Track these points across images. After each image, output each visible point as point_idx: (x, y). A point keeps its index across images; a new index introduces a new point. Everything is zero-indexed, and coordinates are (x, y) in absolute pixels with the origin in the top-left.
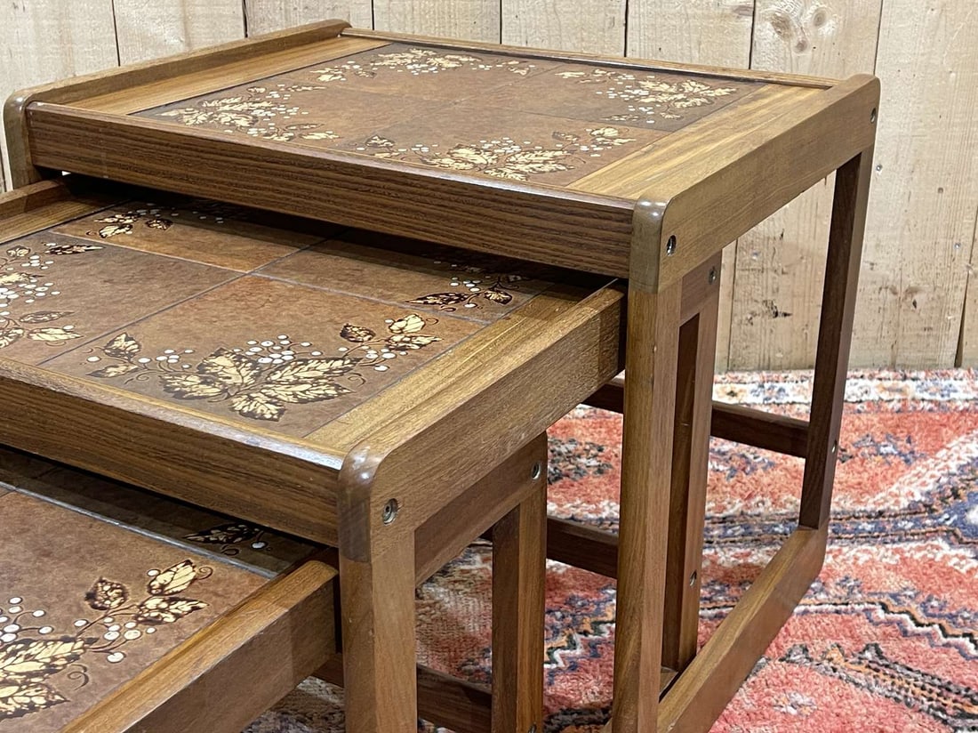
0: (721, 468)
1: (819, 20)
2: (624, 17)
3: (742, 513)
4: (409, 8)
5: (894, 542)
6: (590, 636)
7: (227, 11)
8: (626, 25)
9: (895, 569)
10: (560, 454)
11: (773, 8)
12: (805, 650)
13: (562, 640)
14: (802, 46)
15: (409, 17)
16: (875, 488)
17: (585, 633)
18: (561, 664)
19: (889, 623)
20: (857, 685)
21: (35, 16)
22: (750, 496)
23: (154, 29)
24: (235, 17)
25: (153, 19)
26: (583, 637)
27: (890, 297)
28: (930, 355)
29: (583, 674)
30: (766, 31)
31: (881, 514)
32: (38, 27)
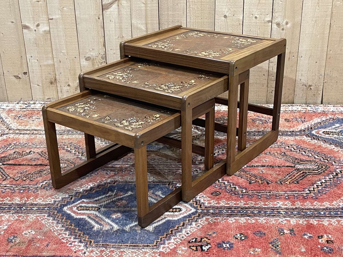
0: (260, 122)
1: (287, 23)
2: (242, 23)
3: (263, 130)
4: (194, 21)
5: (294, 136)
7: (155, 22)
8: (243, 25)
9: (293, 141)
10: (225, 119)
11: (276, 21)
12: (270, 152)
13: (221, 150)
14: (283, 29)
15: (194, 23)
16: (294, 127)
18: (220, 153)
19: (289, 149)
20: (279, 158)
21: (115, 23)
22: (265, 128)
23: (139, 26)
24: (157, 23)
25: (139, 24)
27: (305, 87)
28: (315, 101)
29: (224, 155)
30: (275, 26)
31: (293, 131)
32: (115, 25)
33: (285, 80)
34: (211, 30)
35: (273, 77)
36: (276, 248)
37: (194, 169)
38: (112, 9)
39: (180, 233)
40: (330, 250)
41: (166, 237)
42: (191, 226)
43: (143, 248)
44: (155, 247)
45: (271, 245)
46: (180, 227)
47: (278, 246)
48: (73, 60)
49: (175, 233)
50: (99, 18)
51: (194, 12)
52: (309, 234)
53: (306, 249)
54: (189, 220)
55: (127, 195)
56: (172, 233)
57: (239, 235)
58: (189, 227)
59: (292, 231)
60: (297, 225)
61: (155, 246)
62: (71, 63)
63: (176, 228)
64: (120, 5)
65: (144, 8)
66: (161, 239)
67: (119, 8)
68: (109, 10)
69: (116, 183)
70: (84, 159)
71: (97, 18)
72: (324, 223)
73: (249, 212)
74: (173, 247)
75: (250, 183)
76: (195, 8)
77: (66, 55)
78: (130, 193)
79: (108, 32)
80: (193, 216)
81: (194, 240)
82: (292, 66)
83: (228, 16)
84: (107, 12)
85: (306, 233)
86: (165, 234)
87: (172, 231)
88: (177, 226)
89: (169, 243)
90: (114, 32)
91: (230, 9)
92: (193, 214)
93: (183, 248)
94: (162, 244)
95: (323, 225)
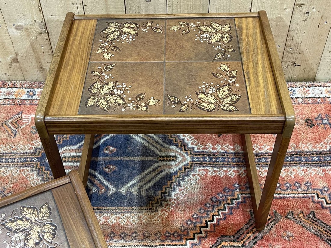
5: (323, 166)
6: (230, 205)
9: (322, 178)
12: (293, 214)
13: (222, 206)
17: (229, 204)
18: (221, 217)
19: (318, 202)
20: (307, 228)
26: (228, 205)
31: (320, 153)
33: (309, 52)
35: (291, 48)
82: (321, 35)
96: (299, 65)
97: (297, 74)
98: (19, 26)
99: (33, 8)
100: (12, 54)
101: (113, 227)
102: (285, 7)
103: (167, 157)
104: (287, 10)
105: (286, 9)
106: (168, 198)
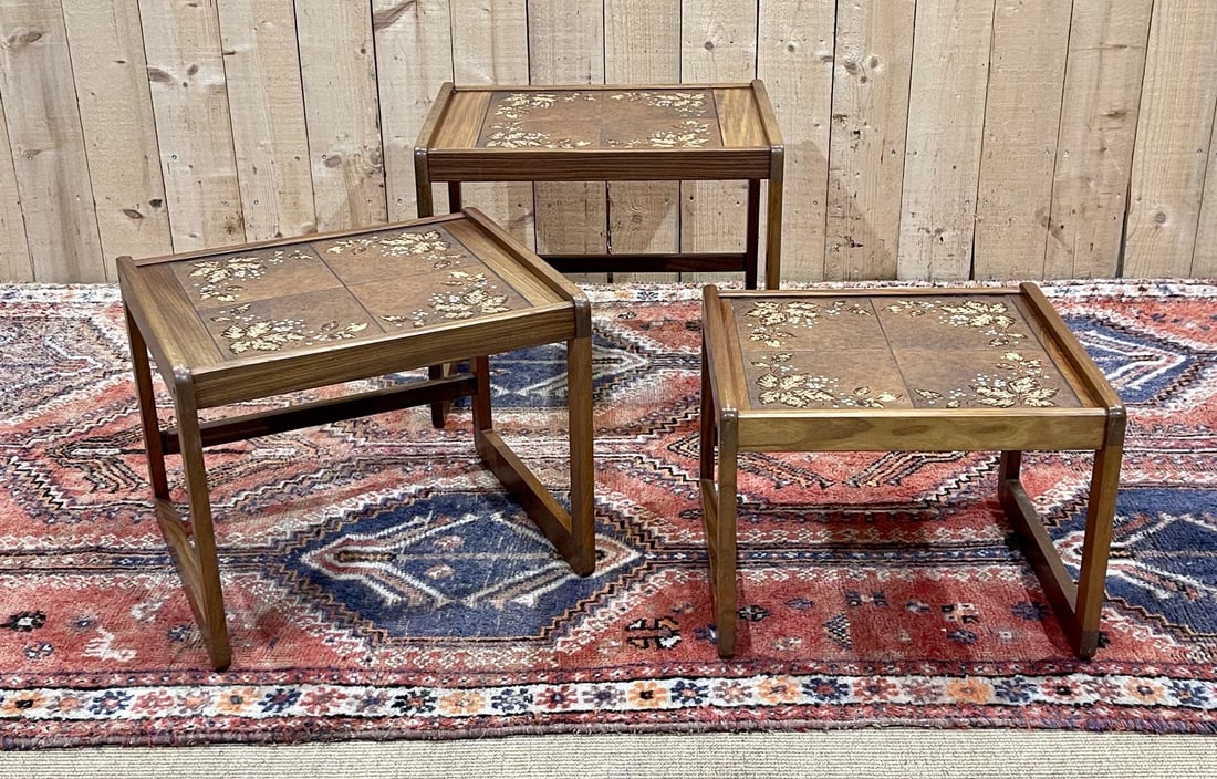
1: (874, 64)
4: (625, 58)
7: (518, 60)
11: (845, 57)
14: (864, 80)
21: (408, 63)
23: (475, 71)
25: (476, 65)
27: (926, 235)
28: (954, 272)
30: (842, 71)
32: (409, 70)
33: (873, 215)
34: (671, 82)
35: (840, 207)
36: (839, 635)
37: (635, 455)
38: (400, 25)
39: (604, 610)
40: (970, 637)
41: (569, 620)
42: (631, 592)
43: (515, 645)
44: (543, 642)
45: (826, 630)
46: (603, 597)
47: (843, 631)
48: (290, 164)
49: (592, 609)
50: (363, 51)
51: (625, 33)
52: (920, 604)
53: (913, 636)
54: (624, 579)
55: (462, 522)
56: (583, 610)
57: (749, 610)
58: (626, 594)
59: (879, 597)
60: (893, 583)
61: (543, 639)
62: (284, 173)
63: (593, 598)
64: (421, 14)
65: (487, 24)
66: (557, 623)
67: (418, 23)
68: (391, 28)
69: (430, 495)
70: (340, 433)
71: (358, 50)
72: (959, 577)
73: (774, 555)
74: (588, 641)
75: (778, 487)
76: (626, 23)
77: (270, 153)
78: (469, 518)
79: (389, 88)
80: (634, 570)
81: (638, 625)
82: (890, 179)
83: (715, 44)
84: (386, 35)
85: (913, 601)
86: (567, 611)
87: (582, 605)
88: (595, 593)
89: (578, 632)
90: (405, 88)
91: (720, 27)
92: (634, 563)
93: (613, 643)
94: (559, 635)
95: (958, 581)
96: (859, 245)
97: (860, 266)
98: (335, 157)
99: (366, 119)
100: (308, 219)
101: (508, 424)
102: (815, 122)
103: (604, 359)
104: (820, 128)
105: (817, 125)
106: (605, 398)
